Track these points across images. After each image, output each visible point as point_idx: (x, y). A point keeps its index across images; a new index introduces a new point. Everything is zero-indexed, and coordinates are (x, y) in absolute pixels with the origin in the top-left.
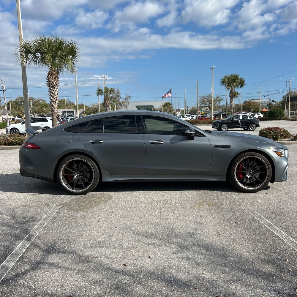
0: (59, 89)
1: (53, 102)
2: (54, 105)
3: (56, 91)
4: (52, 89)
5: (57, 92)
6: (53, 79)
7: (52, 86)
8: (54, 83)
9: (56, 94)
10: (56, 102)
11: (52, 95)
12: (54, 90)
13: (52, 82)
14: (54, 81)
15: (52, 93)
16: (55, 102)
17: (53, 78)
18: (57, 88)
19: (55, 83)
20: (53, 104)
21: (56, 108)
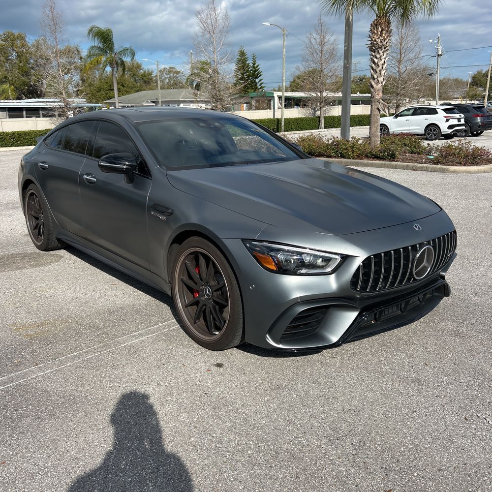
0: (387, 54)
1: (374, 79)
2: (375, 86)
3: (381, 57)
4: (373, 54)
5: (383, 60)
6: (377, 35)
7: (374, 48)
8: (379, 41)
9: (381, 63)
10: (378, 80)
11: (373, 65)
12: (378, 56)
13: (375, 41)
14: (379, 38)
15: (374, 62)
16: (376, 80)
17: (377, 32)
18: (383, 52)
19: (381, 42)
20: (373, 83)
21: (379, 90)
